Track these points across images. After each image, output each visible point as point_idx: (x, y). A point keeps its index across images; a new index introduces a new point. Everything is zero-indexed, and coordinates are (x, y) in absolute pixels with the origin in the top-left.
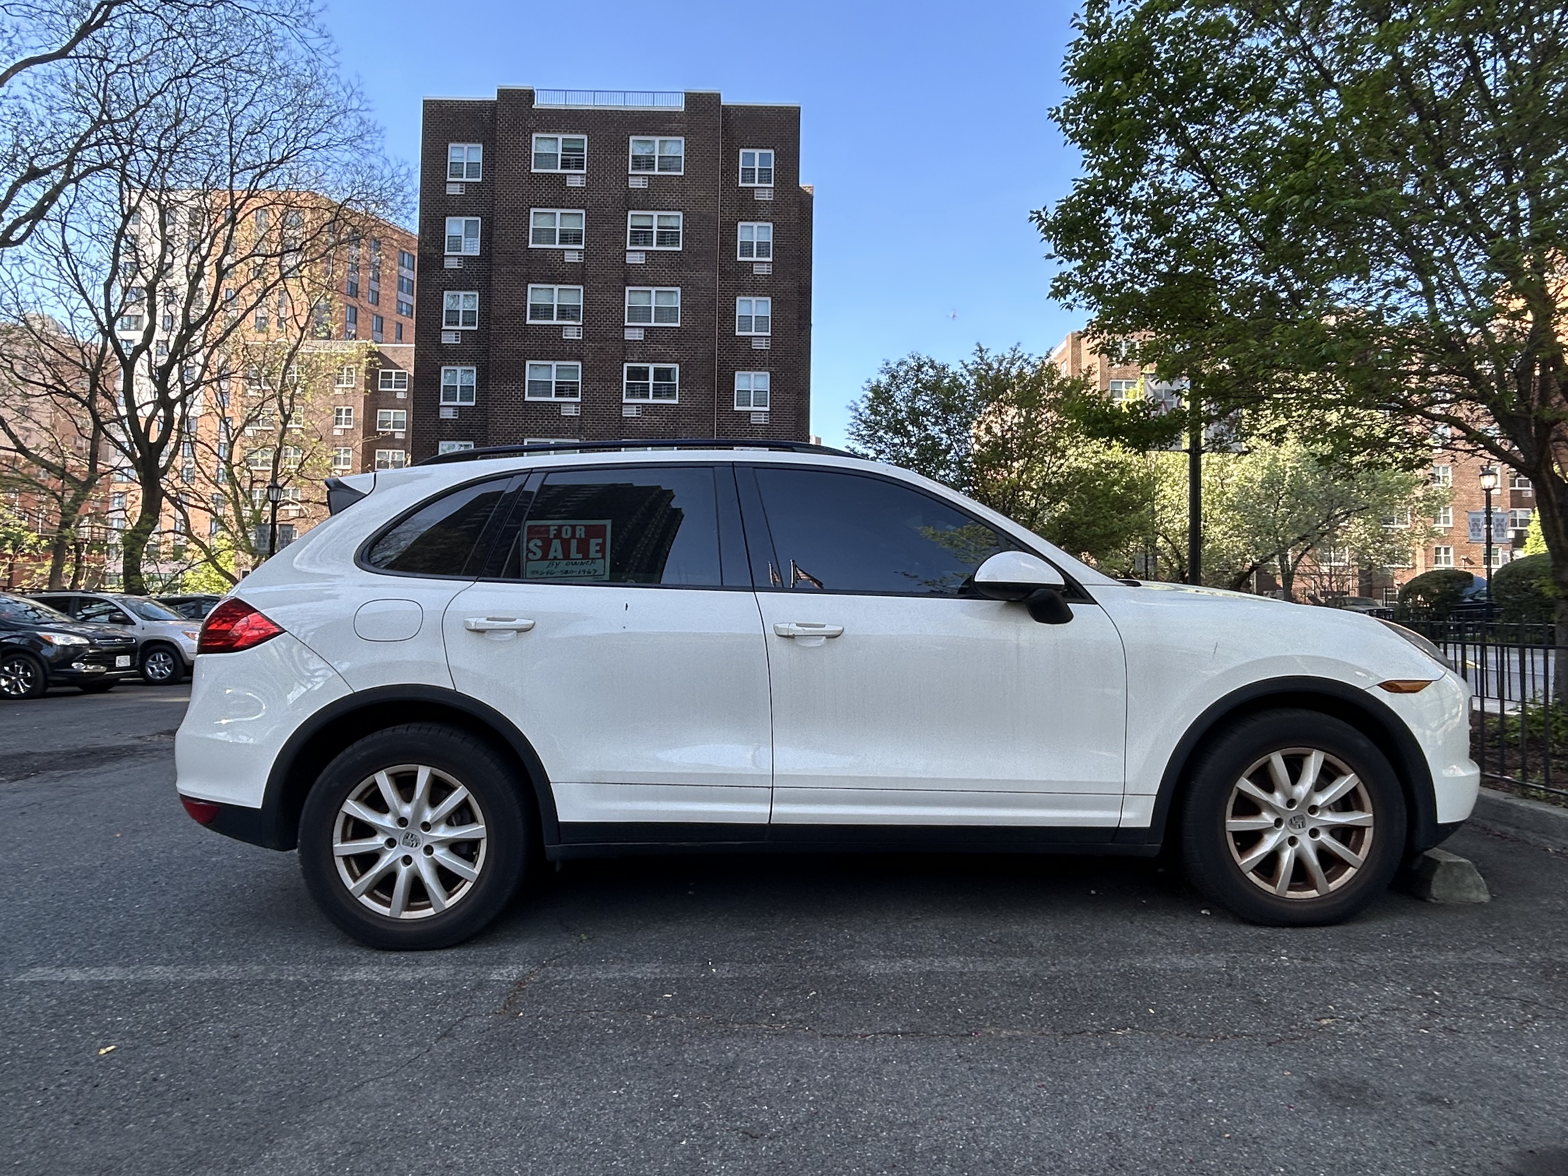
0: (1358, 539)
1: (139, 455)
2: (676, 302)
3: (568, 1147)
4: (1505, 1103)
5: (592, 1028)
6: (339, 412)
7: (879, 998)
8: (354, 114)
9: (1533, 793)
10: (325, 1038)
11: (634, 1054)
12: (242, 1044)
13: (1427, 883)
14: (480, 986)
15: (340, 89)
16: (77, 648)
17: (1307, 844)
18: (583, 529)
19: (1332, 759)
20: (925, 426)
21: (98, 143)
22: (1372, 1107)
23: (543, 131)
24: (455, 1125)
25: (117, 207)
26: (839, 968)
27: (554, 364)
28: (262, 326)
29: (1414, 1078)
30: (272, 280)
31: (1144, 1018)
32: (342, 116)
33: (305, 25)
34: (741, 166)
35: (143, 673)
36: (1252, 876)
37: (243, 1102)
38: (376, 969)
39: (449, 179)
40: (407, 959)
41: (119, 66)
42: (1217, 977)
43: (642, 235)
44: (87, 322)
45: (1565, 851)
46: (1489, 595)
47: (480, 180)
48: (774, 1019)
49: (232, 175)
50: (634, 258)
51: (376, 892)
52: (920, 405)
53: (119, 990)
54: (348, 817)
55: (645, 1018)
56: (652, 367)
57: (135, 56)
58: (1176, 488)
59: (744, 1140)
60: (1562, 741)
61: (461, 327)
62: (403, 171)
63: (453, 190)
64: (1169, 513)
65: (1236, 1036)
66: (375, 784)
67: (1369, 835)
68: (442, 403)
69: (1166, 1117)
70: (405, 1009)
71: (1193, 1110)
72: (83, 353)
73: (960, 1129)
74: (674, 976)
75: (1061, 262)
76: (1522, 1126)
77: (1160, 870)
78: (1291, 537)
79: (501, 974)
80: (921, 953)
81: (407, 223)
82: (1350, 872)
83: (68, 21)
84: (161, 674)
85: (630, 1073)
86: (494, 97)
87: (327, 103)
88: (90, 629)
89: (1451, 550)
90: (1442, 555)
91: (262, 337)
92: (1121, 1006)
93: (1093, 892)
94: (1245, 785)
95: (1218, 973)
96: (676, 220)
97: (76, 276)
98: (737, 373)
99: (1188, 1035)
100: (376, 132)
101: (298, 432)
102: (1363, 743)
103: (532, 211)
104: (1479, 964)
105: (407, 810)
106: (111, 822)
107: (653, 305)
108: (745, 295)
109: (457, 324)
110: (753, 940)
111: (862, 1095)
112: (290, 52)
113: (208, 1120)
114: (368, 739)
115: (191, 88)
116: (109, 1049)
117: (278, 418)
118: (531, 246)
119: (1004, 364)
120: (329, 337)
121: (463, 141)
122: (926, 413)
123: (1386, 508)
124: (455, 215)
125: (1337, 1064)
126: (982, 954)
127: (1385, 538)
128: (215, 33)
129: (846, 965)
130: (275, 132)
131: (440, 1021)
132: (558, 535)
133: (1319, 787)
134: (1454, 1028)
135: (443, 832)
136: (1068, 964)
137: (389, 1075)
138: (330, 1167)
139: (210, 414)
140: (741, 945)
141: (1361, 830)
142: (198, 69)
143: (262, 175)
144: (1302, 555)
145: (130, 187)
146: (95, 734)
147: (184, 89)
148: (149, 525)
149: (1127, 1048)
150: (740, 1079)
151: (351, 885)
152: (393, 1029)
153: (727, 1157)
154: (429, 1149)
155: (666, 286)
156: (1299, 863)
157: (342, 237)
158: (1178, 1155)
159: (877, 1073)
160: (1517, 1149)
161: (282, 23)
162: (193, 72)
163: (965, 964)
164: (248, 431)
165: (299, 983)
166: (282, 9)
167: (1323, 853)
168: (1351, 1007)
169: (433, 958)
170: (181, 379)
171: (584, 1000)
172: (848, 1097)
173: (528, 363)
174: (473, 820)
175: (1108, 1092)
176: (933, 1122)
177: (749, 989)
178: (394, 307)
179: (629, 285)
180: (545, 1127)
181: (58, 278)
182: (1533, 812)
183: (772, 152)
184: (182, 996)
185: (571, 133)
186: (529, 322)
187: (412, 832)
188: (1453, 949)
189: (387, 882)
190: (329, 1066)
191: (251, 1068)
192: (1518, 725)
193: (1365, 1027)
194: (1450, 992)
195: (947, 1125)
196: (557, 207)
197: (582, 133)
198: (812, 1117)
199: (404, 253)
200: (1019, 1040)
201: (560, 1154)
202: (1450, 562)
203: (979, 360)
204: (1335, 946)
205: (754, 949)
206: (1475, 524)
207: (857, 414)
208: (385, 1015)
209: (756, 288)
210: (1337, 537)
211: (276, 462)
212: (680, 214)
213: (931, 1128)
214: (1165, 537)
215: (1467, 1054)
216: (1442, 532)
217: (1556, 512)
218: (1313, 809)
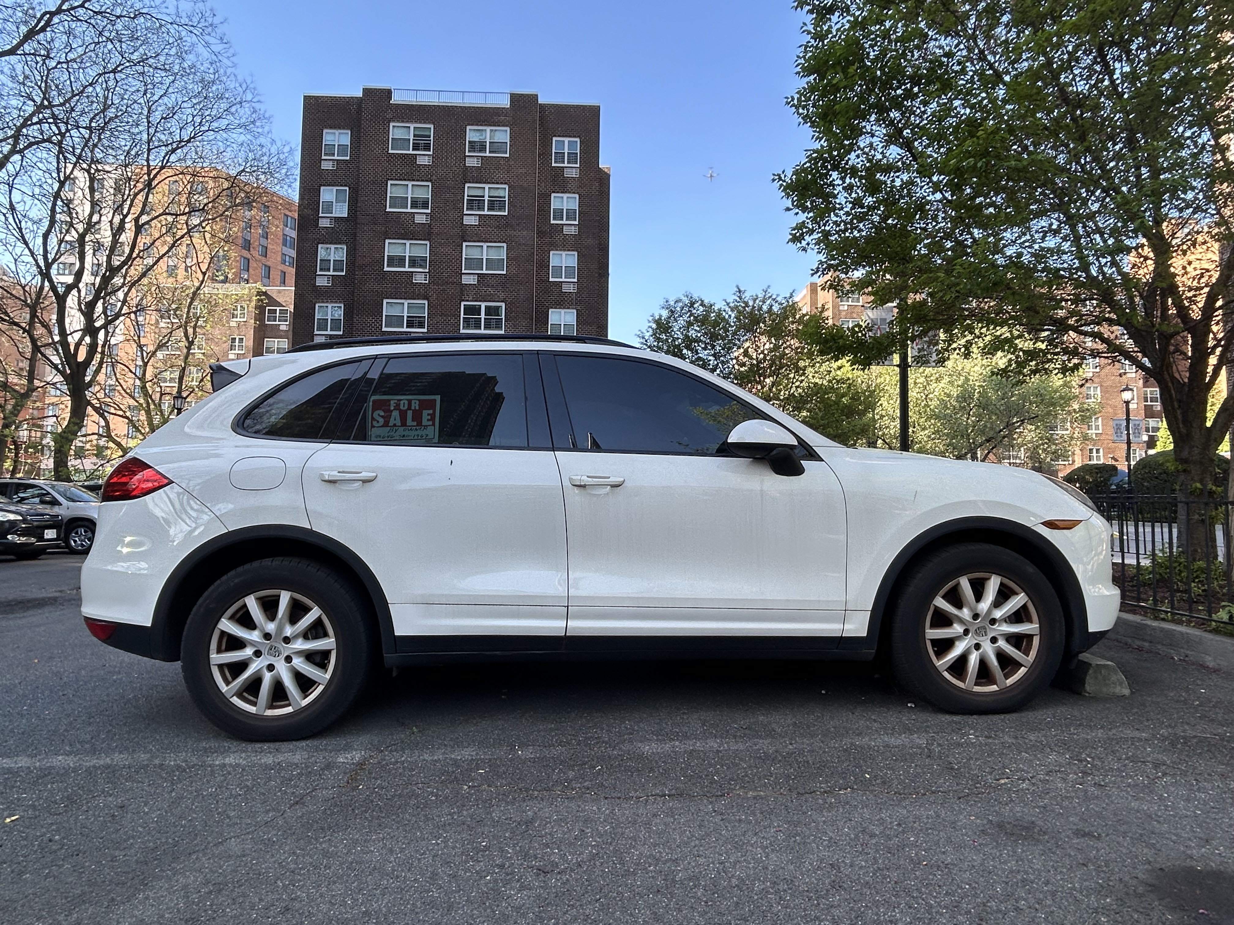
0: (1031, 442)
1: (68, 372)
2: (503, 255)
3: (393, 883)
4: (1141, 835)
5: (418, 796)
6: (234, 340)
7: (652, 770)
8: (248, 105)
9: (1162, 616)
10: (196, 807)
11: (451, 814)
12: (127, 813)
13: (1082, 682)
14: (328, 766)
15: (237, 85)
16: (13, 523)
17: (989, 649)
18: (417, 402)
19: (1007, 581)
20: (697, 351)
21: (40, 122)
22: (1038, 841)
23: (398, 121)
24: (300, 869)
25: (55, 175)
26: (620, 749)
27: (406, 302)
28: (172, 271)
29: (1071, 819)
30: (180, 233)
31: (861, 781)
32: (239, 106)
33: (209, 34)
34: (554, 151)
35: (68, 545)
36: (946, 675)
37: (124, 856)
38: (243, 755)
39: (323, 157)
40: (269, 747)
41: (59, 63)
42: (919, 751)
43: (476, 203)
44: (29, 266)
45: (1187, 659)
46: (1129, 483)
47: (348, 158)
48: (566, 787)
49: (149, 150)
50: (470, 220)
51: (245, 694)
52: (692, 333)
53: (26, 775)
54: (223, 633)
55: (462, 788)
56: (483, 305)
57: (71, 56)
58: (891, 402)
59: (538, 875)
60: (1184, 580)
61: (331, 273)
62: (287, 149)
63: (326, 166)
64: (886, 421)
65: (933, 792)
66: (245, 606)
67: (1036, 641)
68: (316, 332)
69: (877, 851)
70: (265, 784)
71: (898, 846)
72: (25, 291)
73: (713, 863)
74: (487, 757)
75: (797, 214)
76: (1153, 851)
77: (876, 676)
78: (979, 440)
79: (347, 758)
80: (686, 737)
81: (290, 191)
82: (1022, 671)
83: (18, 28)
84: (82, 545)
85: (448, 828)
86: (360, 94)
87: (227, 96)
88: (24, 508)
89: (1101, 451)
90: (1094, 454)
91: (171, 280)
92: (844, 773)
93: (823, 692)
94: (940, 602)
95: (920, 748)
96: (503, 191)
97: (20, 229)
98: (550, 311)
99: (896, 793)
100: (265, 119)
101: (201, 356)
102: (1031, 569)
103: (390, 182)
104: (1121, 738)
105: (271, 627)
106: (30, 651)
107: (485, 257)
108: (557, 250)
109: (329, 270)
110: (551, 730)
111: (635, 841)
112: (197, 56)
113: (93, 870)
114: (240, 569)
115: (117, 82)
116: (13, 818)
117: (184, 344)
118: (388, 210)
119: (757, 301)
120: (225, 281)
121: (335, 128)
122: (698, 341)
123: (1051, 417)
124: (329, 185)
125: (1011, 811)
126: (735, 737)
127: (1051, 440)
128: (137, 39)
129: (626, 747)
130: (185, 117)
131: (293, 793)
132: (397, 407)
133: (997, 604)
134: (1103, 783)
135: (300, 645)
136: (803, 743)
137: (248, 833)
138: (194, 902)
139: (128, 340)
140: (542, 733)
141: (1030, 637)
142: (122, 67)
143: (173, 151)
144: (989, 453)
145: (65, 158)
146: (23, 589)
147: (111, 83)
148: (76, 427)
149: (847, 803)
150: (536, 831)
151: (224, 688)
152: (254, 799)
153: (522, 888)
154: (278, 887)
155: (495, 242)
156: (983, 663)
157: (238, 201)
158: (886, 879)
159: (648, 824)
160: (1150, 868)
161: (191, 32)
162: (119, 69)
163: (721, 744)
164: (160, 355)
165: (178, 767)
166: (191, 20)
167: (1001, 656)
168: (1023, 770)
169: (291, 747)
170: (105, 312)
171: (413, 776)
172: (624, 842)
173: (385, 301)
174: (326, 635)
175: (831, 834)
176: (691, 859)
177: (548, 765)
178: (279, 259)
179: (465, 241)
180: (375, 868)
181: (5, 231)
182: (1162, 630)
183: (578, 140)
184: (79, 778)
185: (420, 123)
186: (386, 269)
187: (273, 644)
188: (1102, 728)
189: (254, 685)
190: (199, 828)
191: (133, 830)
192: (1150, 569)
193: (1034, 784)
194: (1099, 758)
195: (701, 860)
196: (409, 180)
197: (429, 123)
198: (593, 857)
199: (287, 216)
200: (762, 798)
201: (386, 888)
202: (1100, 459)
203: (738, 299)
204: (1011, 728)
205: (553, 737)
206: (1118, 428)
207: (644, 341)
208: (249, 789)
209: (565, 244)
210: (1014, 439)
211: (181, 379)
212: (506, 187)
213: (689, 863)
214: (884, 440)
215: (1112, 802)
216: (1094, 436)
217: (1176, 404)
218: (993, 621)
